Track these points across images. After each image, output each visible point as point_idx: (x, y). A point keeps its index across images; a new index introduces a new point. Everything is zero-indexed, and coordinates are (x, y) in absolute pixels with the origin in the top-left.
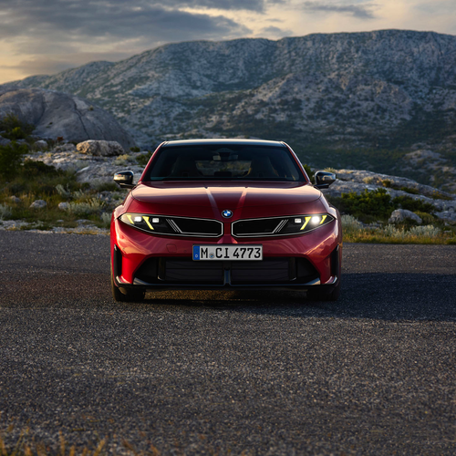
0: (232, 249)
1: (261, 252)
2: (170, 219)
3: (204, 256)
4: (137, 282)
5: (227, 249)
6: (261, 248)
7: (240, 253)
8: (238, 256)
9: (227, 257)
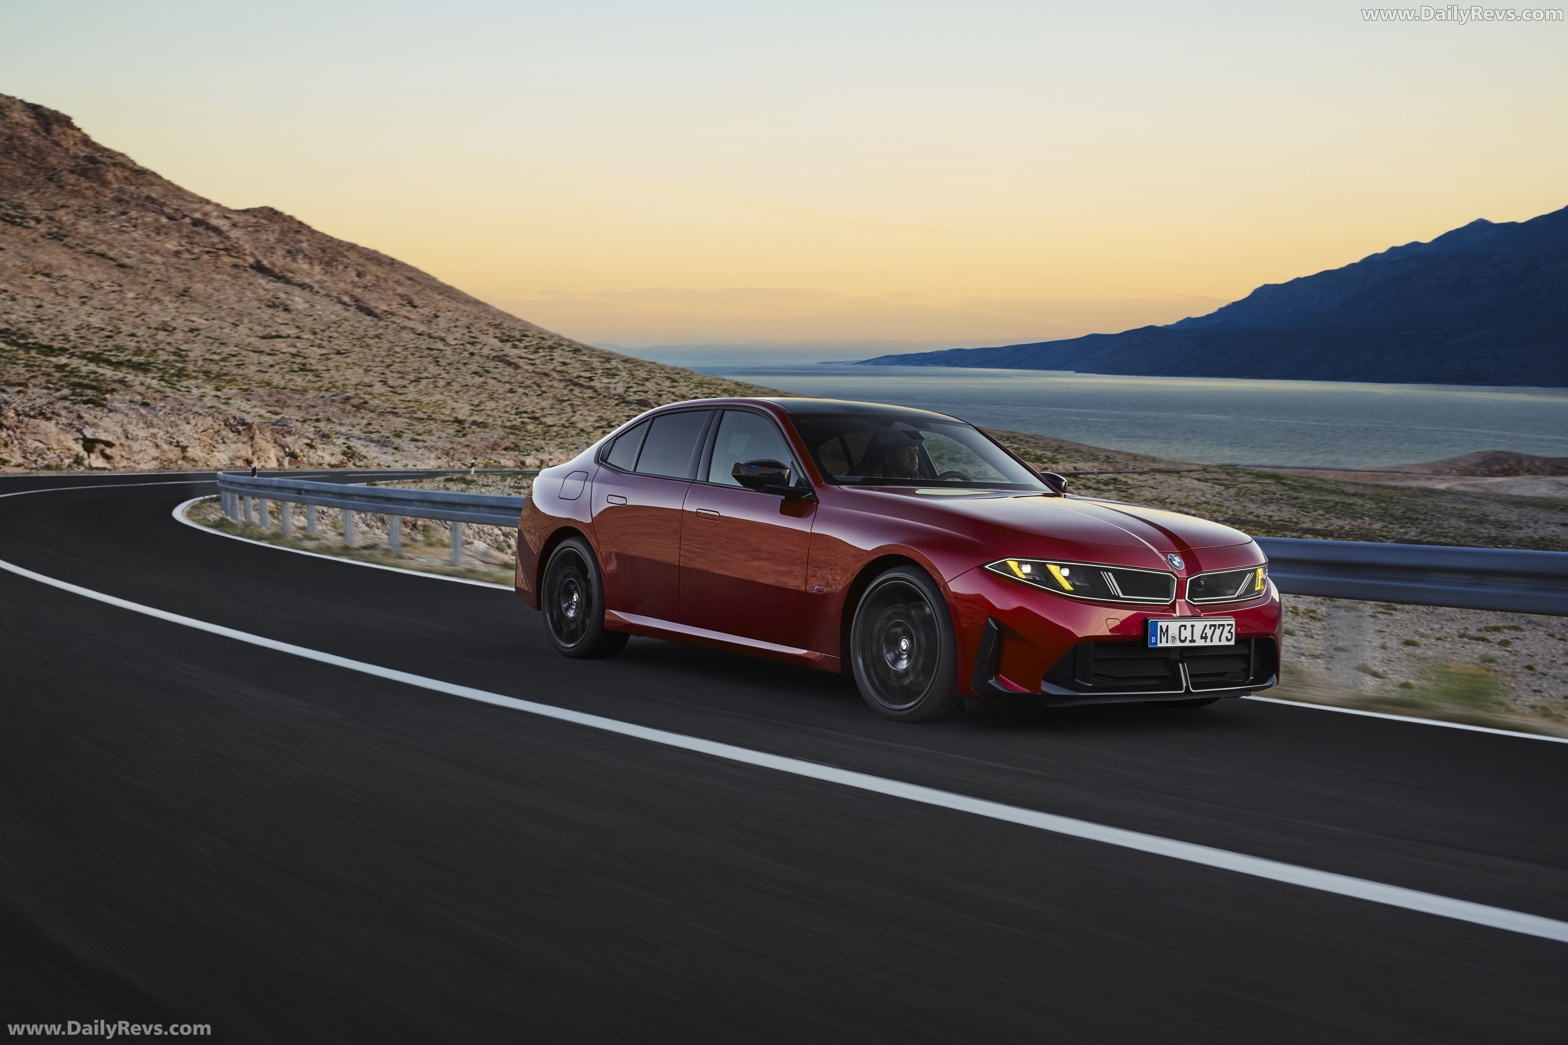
0: (1199, 625)
1: (1233, 631)
2: (1108, 570)
3: (1164, 639)
4: (1047, 688)
5: (1193, 626)
6: (1233, 623)
7: (1209, 632)
8: (1206, 638)
9: (1192, 641)
